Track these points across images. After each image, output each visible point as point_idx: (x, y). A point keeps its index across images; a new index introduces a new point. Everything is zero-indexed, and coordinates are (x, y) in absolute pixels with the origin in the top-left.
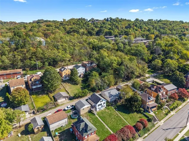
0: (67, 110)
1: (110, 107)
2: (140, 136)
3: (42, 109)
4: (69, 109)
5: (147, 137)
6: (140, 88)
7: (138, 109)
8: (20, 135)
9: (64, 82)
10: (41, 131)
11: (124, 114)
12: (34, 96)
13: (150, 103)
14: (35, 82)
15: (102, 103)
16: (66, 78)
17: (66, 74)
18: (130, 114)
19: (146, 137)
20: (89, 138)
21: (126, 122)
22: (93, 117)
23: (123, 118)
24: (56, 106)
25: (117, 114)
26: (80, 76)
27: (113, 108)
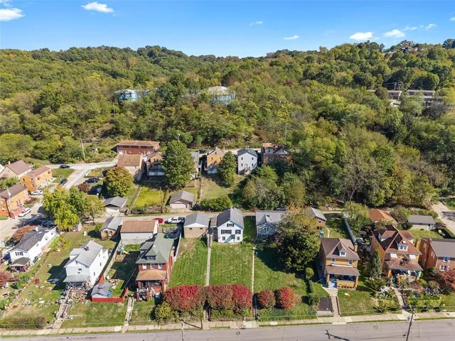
0: (171, 223)
1: (250, 244)
2: (256, 319)
3: (138, 211)
4: (173, 222)
5: (270, 328)
6: (363, 229)
7: (299, 268)
8: (85, 234)
9: (207, 177)
10: (111, 239)
11: (264, 266)
12: (146, 189)
13: (337, 264)
14: (155, 165)
15: (234, 229)
16: (212, 170)
17: (215, 162)
18: (276, 272)
19: (270, 325)
20: (149, 271)
21: (251, 281)
22: (202, 249)
23: (253, 273)
24: (162, 212)
25: (249, 262)
26: (242, 173)
27: (254, 248)
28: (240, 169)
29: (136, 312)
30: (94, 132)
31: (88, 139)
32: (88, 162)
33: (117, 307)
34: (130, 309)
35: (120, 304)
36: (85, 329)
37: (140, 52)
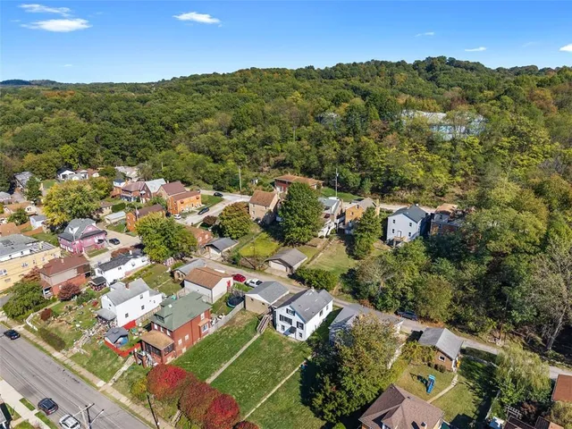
0: (248, 285)
1: (309, 349)
4: (251, 284)
8: (169, 270)
9: (340, 238)
11: (296, 389)
12: (265, 236)
15: (295, 319)
16: (350, 229)
17: (356, 219)
20: (158, 333)
21: (259, 401)
22: (249, 332)
23: (274, 391)
24: (255, 269)
25: (284, 375)
26: (390, 243)
27: (309, 358)
28: (390, 236)
29: (126, 375)
30: (268, 160)
31: (260, 168)
32: (242, 193)
33: (116, 360)
34: (125, 368)
35: (121, 359)
36: (82, 369)
37: (417, 65)
